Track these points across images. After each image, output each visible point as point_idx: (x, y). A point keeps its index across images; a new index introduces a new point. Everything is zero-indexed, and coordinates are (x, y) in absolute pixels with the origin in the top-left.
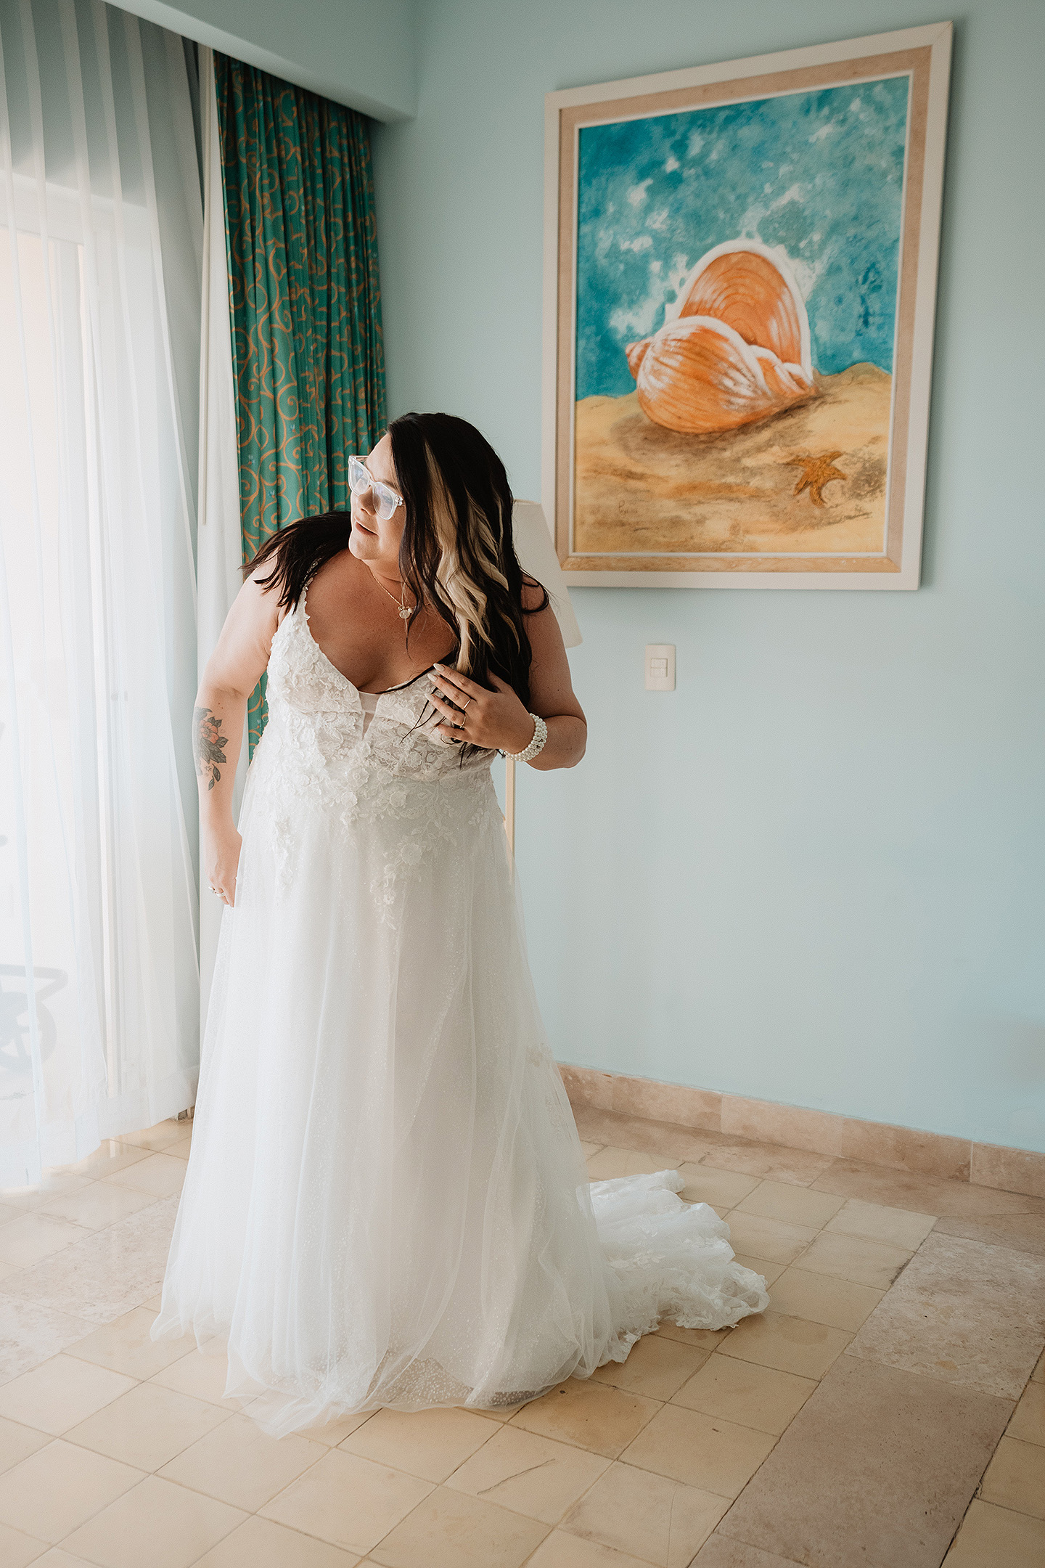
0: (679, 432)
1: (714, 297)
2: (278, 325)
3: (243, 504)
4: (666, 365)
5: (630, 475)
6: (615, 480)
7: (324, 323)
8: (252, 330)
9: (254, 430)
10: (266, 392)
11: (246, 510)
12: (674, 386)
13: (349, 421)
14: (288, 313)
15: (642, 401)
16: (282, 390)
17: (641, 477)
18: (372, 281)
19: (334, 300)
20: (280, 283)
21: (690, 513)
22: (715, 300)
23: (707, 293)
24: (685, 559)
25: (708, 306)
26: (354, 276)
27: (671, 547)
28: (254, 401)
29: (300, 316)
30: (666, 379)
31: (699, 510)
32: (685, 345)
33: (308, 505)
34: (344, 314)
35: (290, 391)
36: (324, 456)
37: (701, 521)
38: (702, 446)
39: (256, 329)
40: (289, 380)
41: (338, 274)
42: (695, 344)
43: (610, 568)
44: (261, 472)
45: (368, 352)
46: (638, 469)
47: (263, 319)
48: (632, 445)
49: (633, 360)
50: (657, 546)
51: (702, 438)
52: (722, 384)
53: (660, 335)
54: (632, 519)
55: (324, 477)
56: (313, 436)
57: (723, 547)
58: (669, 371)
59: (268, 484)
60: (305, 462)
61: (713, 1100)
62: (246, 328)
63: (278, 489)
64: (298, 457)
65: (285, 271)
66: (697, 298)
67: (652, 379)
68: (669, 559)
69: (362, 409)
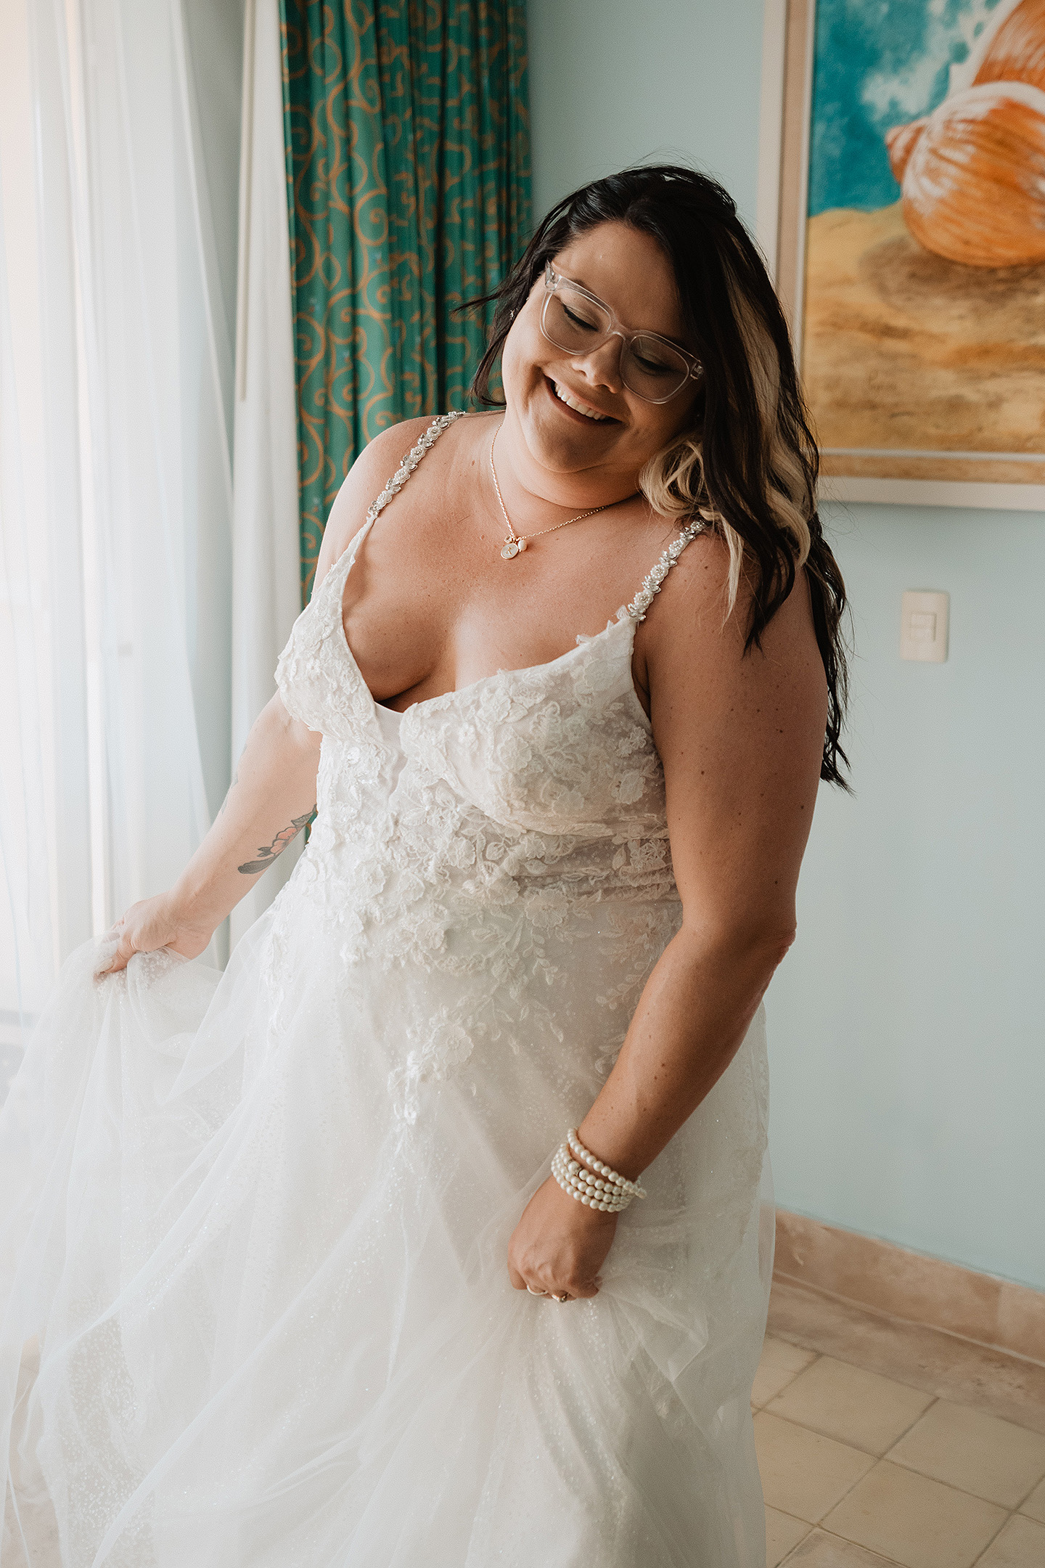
0: (965, 265)
1: (1029, 50)
2: (358, 101)
3: (300, 371)
4: (949, 161)
5: (888, 331)
6: (864, 338)
7: (436, 101)
8: (317, 109)
9: (319, 261)
10: (338, 204)
11: (304, 379)
12: (961, 194)
13: (470, 247)
14: (374, 83)
15: (910, 216)
16: (363, 199)
17: (903, 334)
18: (513, 40)
19: (452, 67)
20: (363, 40)
21: (978, 391)
22: (1030, 57)
23: (1016, 46)
24: (968, 462)
25: (1018, 65)
26: (484, 33)
27: (946, 443)
28: (319, 216)
29: (393, 88)
30: (948, 183)
31: (992, 386)
32: (980, 128)
33: (402, 372)
34: (467, 88)
35: (374, 202)
36: (430, 299)
37: (995, 403)
38: (1000, 288)
39: (324, 109)
40: (372, 184)
41: (459, 28)
42: (996, 127)
43: (851, 472)
44: (329, 323)
45: (505, 145)
46: (900, 322)
47: (334, 91)
48: (892, 284)
49: (897, 153)
50: (926, 440)
51: (1002, 274)
52: (1035, 189)
53: (941, 113)
54: (889, 399)
55: (430, 331)
56: (411, 272)
57: (1030, 444)
58: (952, 170)
59: (340, 341)
60: (396, 309)
61: (987, 1289)
62: (308, 106)
63: (354, 349)
64: (385, 301)
65: (370, 20)
66: (1001, 54)
67: (926, 182)
68: (943, 461)
69: (492, 229)
